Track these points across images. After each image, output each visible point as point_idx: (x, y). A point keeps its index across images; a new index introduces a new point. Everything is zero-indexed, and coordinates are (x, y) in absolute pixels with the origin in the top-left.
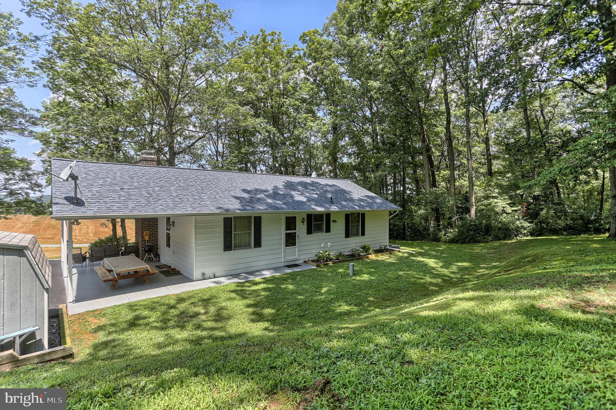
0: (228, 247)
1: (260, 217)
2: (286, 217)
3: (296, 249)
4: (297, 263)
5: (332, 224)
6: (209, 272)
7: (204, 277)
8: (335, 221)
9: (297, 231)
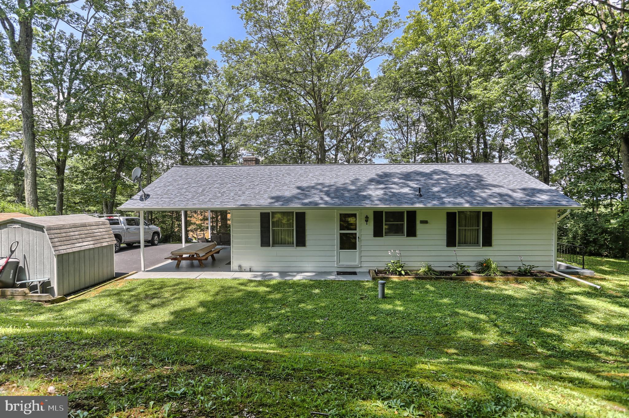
0: (265, 243)
1: (304, 213)
2: (341, 214)
3: (356, 253)
4: (357, 270)
5: (419, 226)
6: (246, 265)
7: (241, 269)
8: (424, 222)
9: (357, 232)
